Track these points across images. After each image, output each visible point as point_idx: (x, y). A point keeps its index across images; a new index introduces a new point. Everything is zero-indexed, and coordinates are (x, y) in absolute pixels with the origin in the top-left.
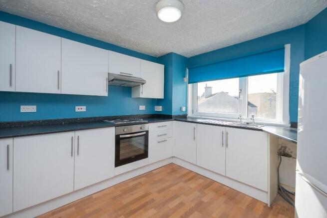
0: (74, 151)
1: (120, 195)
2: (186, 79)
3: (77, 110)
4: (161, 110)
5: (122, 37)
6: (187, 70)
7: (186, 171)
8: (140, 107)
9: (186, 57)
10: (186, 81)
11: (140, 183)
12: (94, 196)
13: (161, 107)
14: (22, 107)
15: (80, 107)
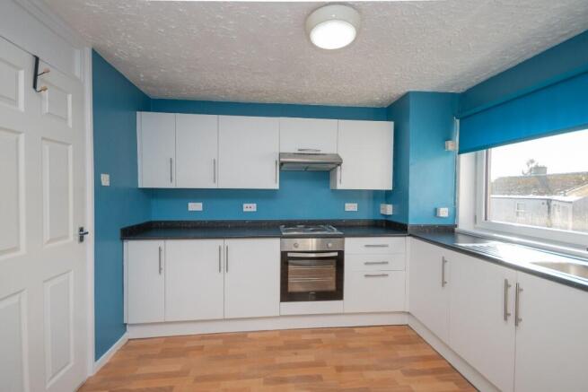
0: (224, 265)
1: (280, 348)
2: (453, 145)
3: (245, 210)
4: (391, 212)
5: (299, 91)
6: (458, 121)
7: (431, 353)
9: (453, 95)
10: (450, 148)
11: (319, 341)
12: (250, 335)
13: (391, 206)
14: (190, 204)
15: (249, 205)
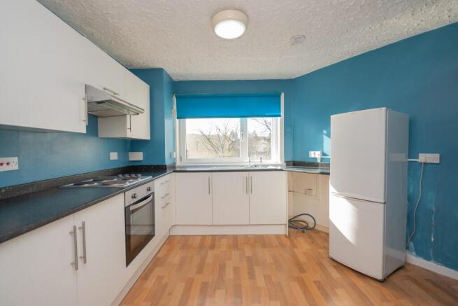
2: (174, 112)
4: (141, 159)
6: (175, 99)
8: (111, 154)
13: (141, 154)
